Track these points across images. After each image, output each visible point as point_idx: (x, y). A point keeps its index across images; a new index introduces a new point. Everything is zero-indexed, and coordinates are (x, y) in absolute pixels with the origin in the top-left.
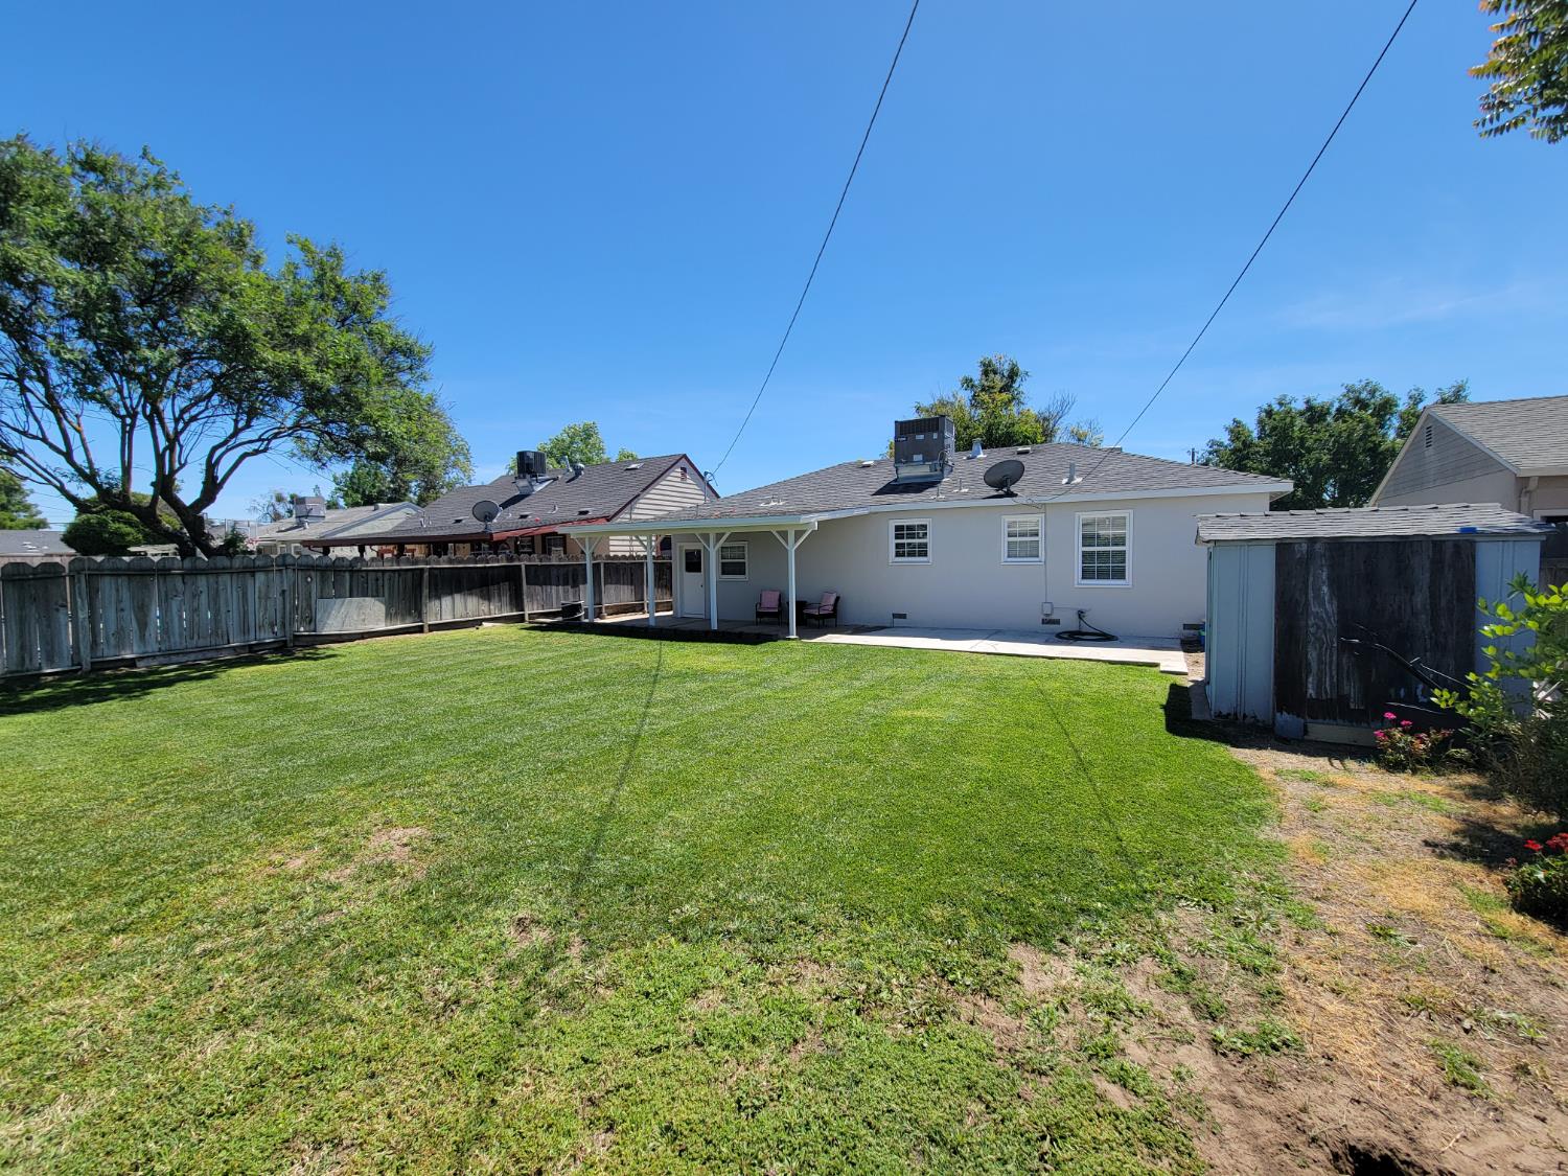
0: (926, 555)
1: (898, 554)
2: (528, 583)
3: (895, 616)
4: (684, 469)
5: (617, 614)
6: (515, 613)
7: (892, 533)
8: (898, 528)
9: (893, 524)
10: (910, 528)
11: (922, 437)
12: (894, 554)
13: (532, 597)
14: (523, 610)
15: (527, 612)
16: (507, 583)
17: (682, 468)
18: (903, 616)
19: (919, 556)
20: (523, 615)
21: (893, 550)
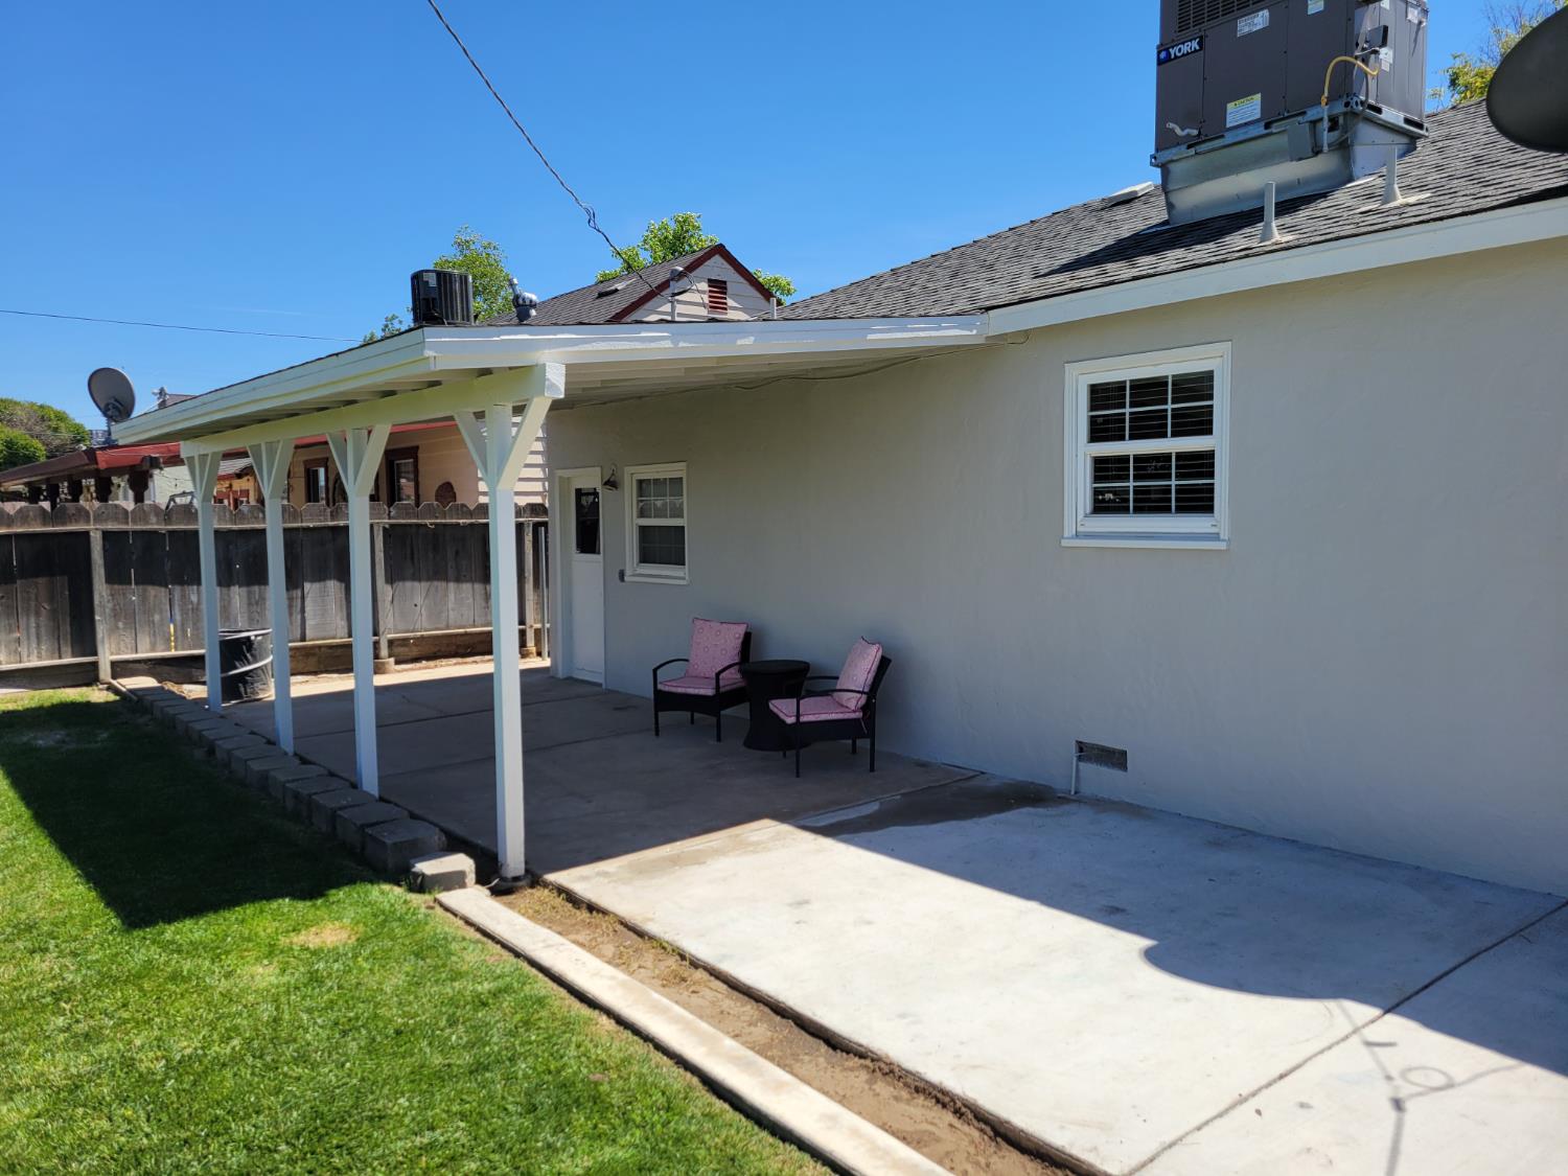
0: (1208, 508)
1: (1101, 506)
2: (110, 580)
3: (1086, 752)
4: (719, 286)
5: (429, 658)
6: (68, 660)
7: (1078, 414)
8: (1102, 395)
9: (1081, 378)
10: (1148, 389)
11: (1260, 20)
12: (1085, 500)
13: (127, 617)
14: (95, 653)
15: (106, 656)
16: (42, 581)
17: (712, 282)
18: (1115, 758)
19: (1182, 509)
20: (95, 665)
21: (1079, 484)
